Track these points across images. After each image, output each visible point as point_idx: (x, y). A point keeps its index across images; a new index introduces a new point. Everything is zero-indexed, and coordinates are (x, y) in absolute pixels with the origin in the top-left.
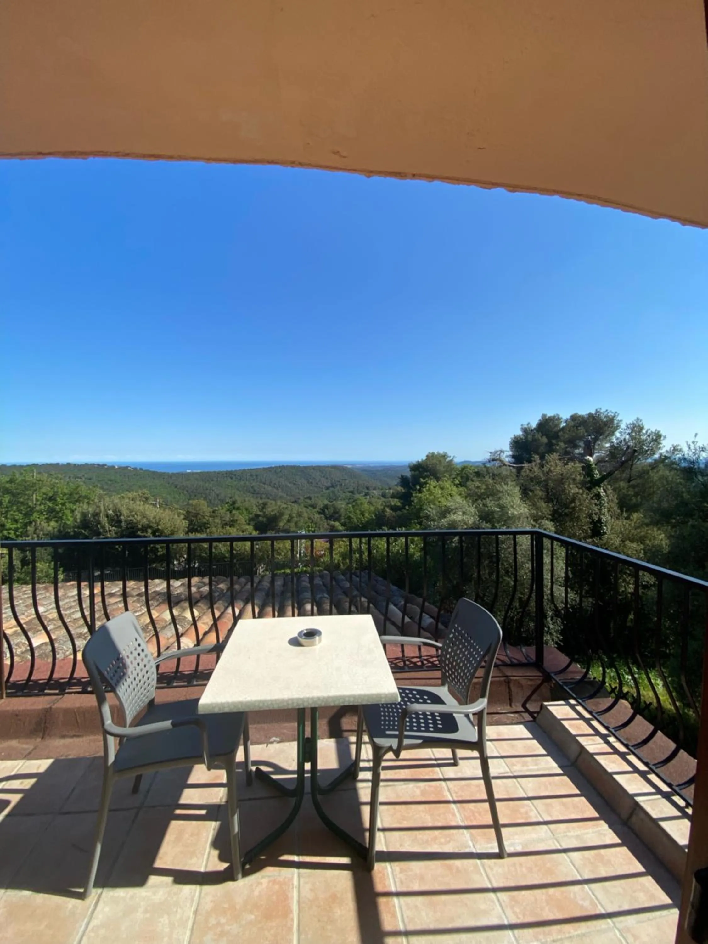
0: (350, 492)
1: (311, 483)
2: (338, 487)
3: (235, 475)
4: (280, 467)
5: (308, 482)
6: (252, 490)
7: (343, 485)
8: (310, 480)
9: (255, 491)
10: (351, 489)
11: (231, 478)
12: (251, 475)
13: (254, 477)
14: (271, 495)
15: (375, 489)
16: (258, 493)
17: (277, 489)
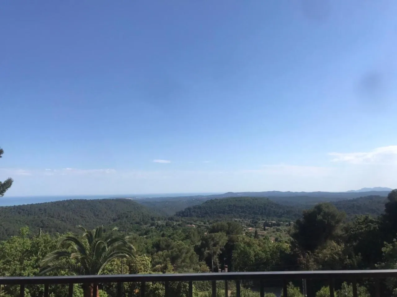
0: (137, 223)
1: (98, 215)
2: (125, 219)
3: (23, 210)
4: (67, 201)
5: (95, 215)
6: (41, 225)
7: (129, 216)
8: (97, 213)
9: (44, 224)
10: (138, 220)
11: (19, 213)
12: (40, 210)
13: (43, 212)
14: (60, 228)
15: (159, 219)
16: (47, 227)
17: (65, 222)
